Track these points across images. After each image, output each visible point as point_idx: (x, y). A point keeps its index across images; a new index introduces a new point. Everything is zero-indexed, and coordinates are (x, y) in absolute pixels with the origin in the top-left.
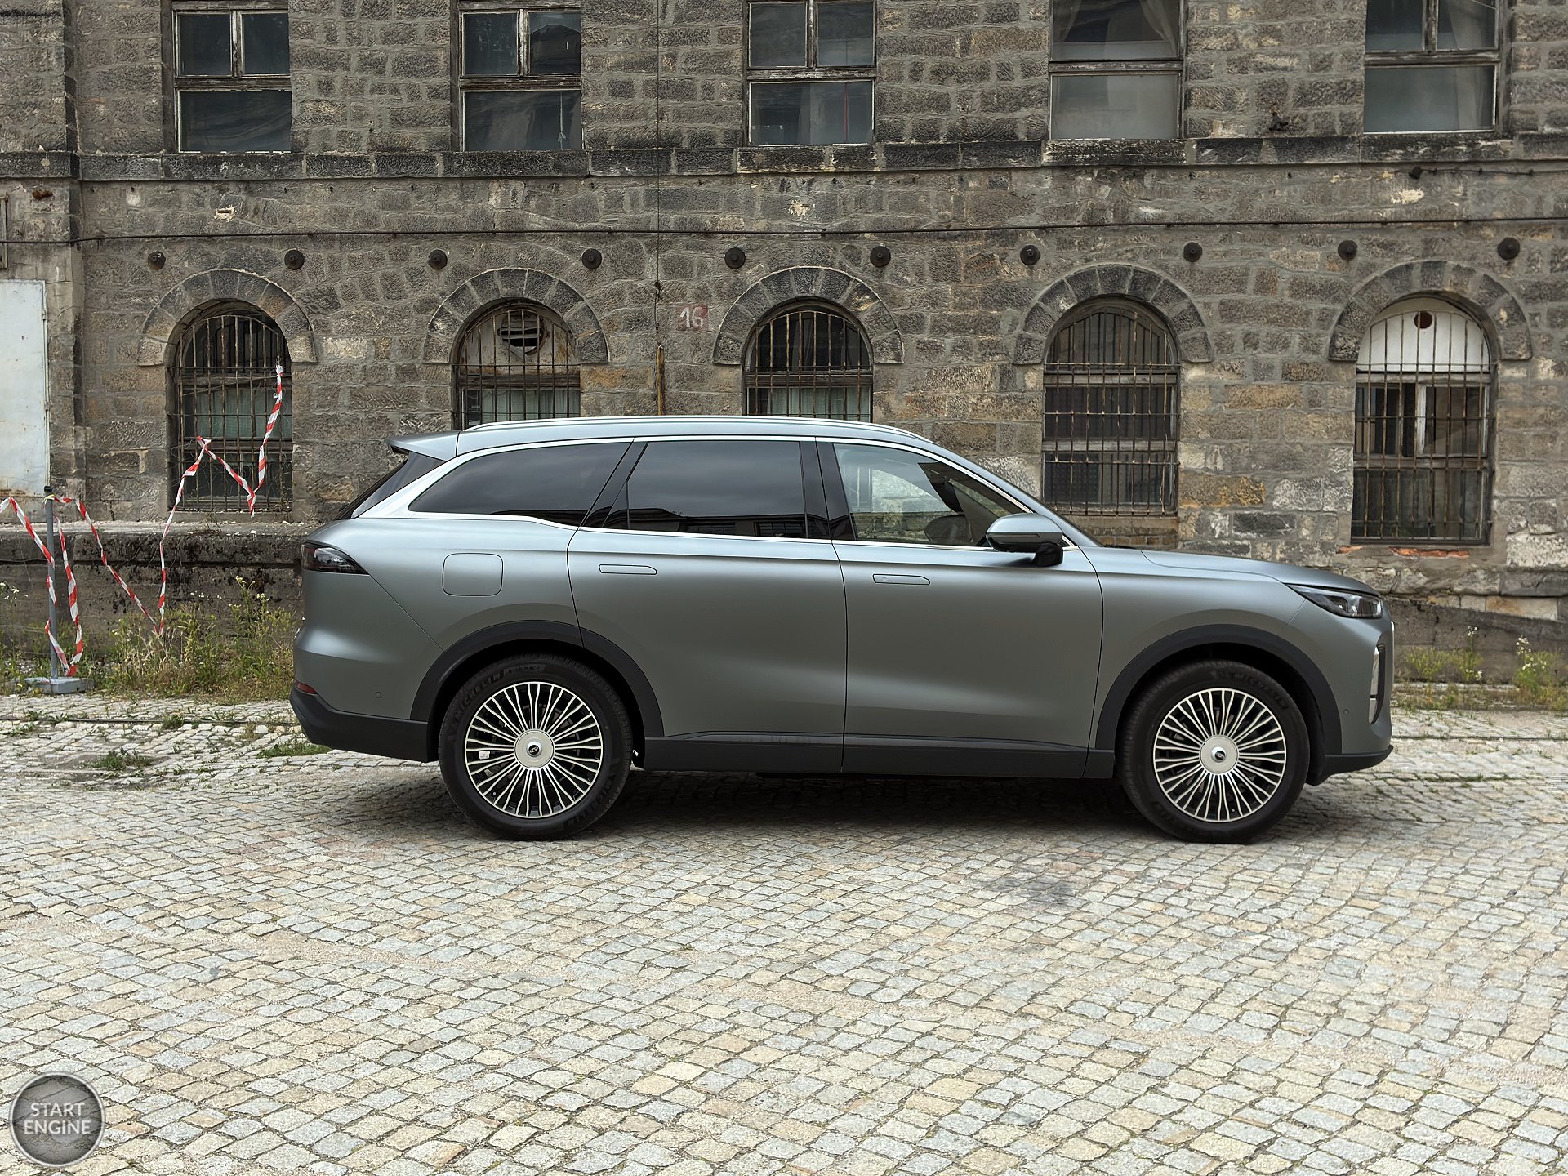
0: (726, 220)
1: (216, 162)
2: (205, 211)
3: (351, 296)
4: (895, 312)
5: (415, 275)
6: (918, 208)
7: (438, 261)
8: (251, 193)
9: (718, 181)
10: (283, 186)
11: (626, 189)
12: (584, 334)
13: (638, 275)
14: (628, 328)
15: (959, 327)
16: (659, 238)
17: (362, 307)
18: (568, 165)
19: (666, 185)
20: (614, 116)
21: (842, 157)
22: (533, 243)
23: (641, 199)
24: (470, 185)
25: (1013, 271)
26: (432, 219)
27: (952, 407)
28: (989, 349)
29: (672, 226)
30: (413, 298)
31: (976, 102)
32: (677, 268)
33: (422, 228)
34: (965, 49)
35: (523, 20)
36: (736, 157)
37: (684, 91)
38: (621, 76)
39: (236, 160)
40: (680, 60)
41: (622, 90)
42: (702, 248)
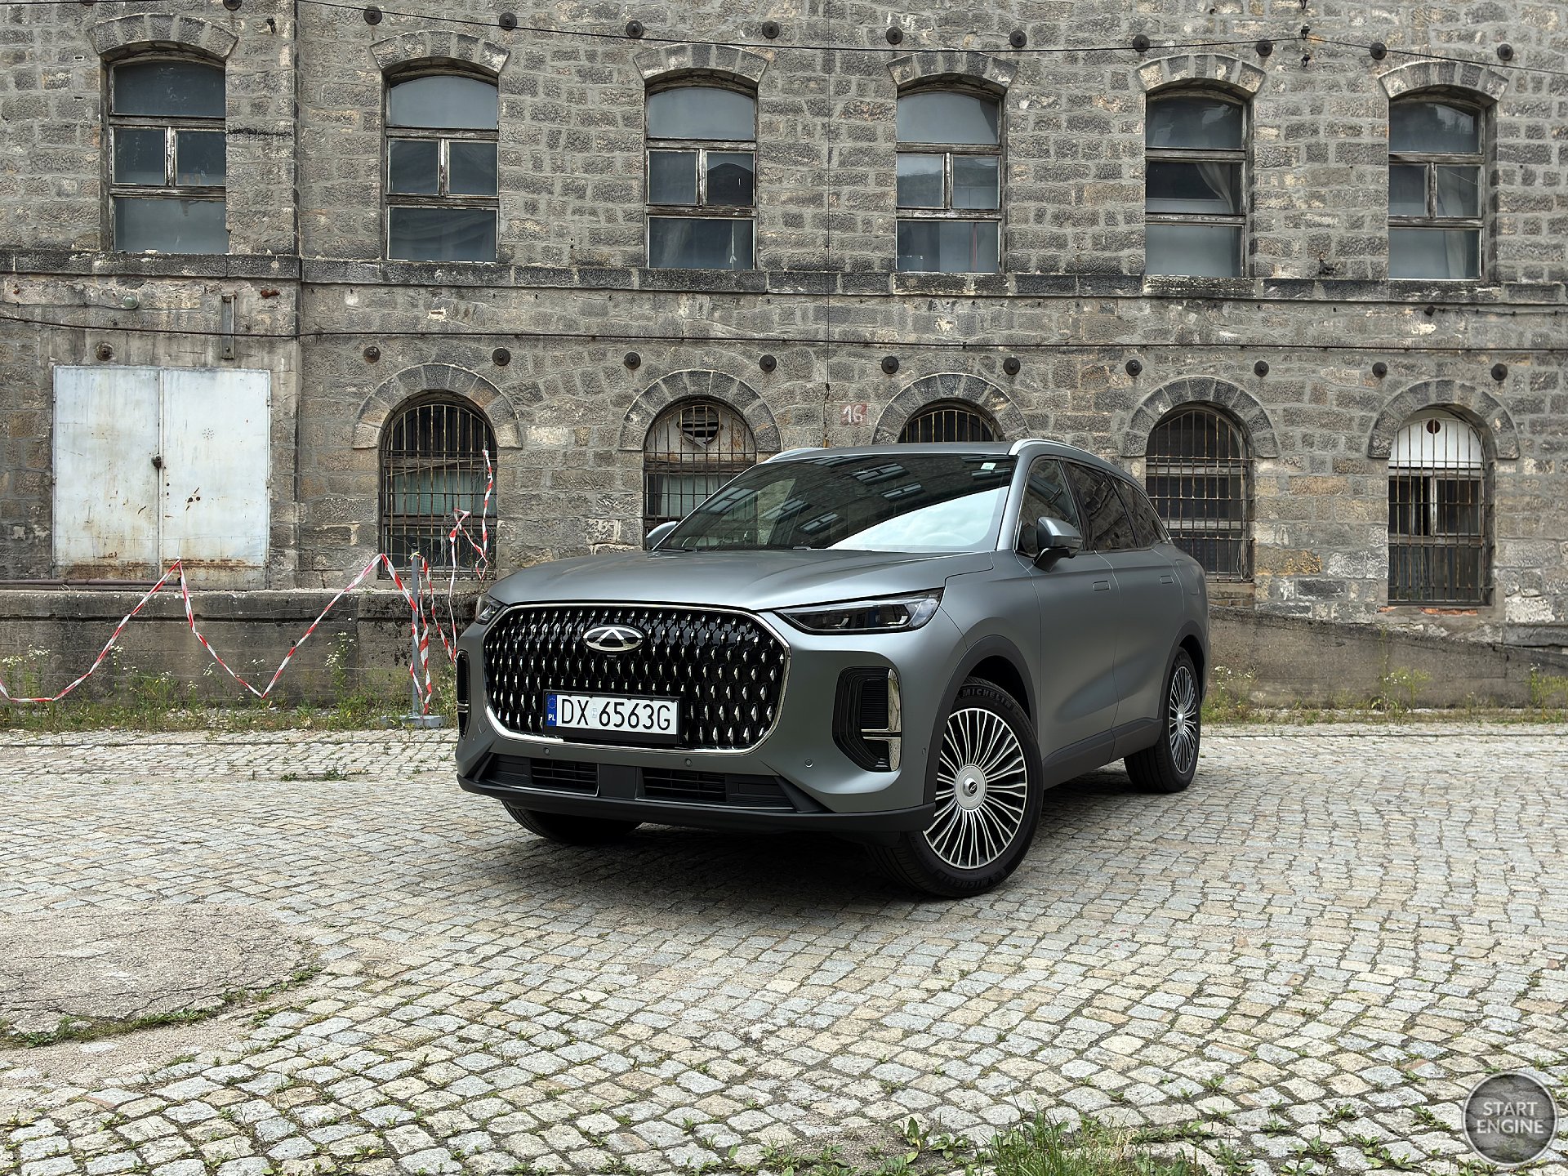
0: (883, 333)
1: (431, 269)
2: (419, 312)
3: (553, 390)
4: (1025, 412)
5: (611, 373)
6: (1042, 327)
7: (633, 362)
8: (462, 297)
9: (877, 300)
10: (492, 292)
11: (797, 305)
12: (761, 427)
14: (797, 423)
15: (1076, 425)
16: (827, 347)
17: (564, 400)
18: (748, 283)
19: (834, 303)
20: (786, 242)
21: (981, 284)
22: (717, 349)
23: (811, 314)
24: (662, 297)
25: (1120, 380)
26: (626, 326)
28: (1103, 444)
29: (837, 337)
30: (610, 393)
31: (1088, 243)
32: (841, 372)
33: (618, 332)
34: (1079, 199)
35: (702, 159)
36: (893, 281)
37: (846, 224)
38: (793, 209)
39: (451, 268)
40: (844, 198)
41: (794, 221)
42: (863, 357)
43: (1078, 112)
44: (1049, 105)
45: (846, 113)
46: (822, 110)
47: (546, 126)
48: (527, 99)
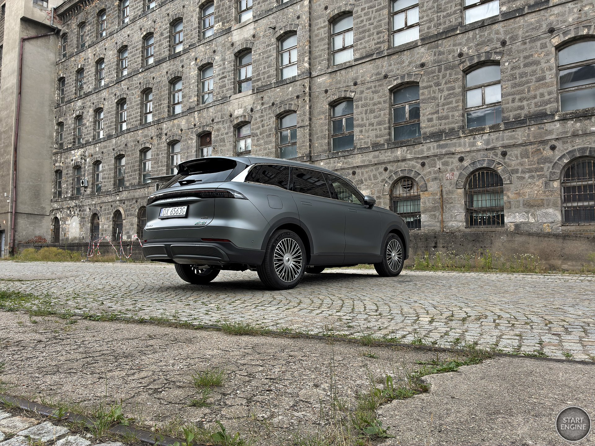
0: (458, 149)
1: (338, 153)
2: (335, 164)
3: (366, 180)
4: (509, 169)
5: (380, 173)
6: (515, 138)
7: (386, 169)
8: (345, 159)
9: (456, 139)
10: (352, 156)
11: (431, 145)
12: (421, 183)
13: (435, 167)
14: (432, 181)
15: (530, 171)
17: (369, 182)
18: (416, 141)
19: (442, 143)
20: (428, 127)
21: (491, 128)
22: (408, 162)
23: (436, 147)
24: (393, 149)
25: (547, 152)
26: (384, 159)
27: (529, 195)
28: (540, 177)
29: (444, 153)
30: (380, 179)
31: (533, 105)
32: (446, 164)
33: (382, 162)
34: (529, 91)
35: (407, 107)
36: (461, 132)
37: (446, 118)
38: (430, 116)
39: (342, 152)
40: (445, 110)
41: (430, 120)
42: (452, 158)
43: (527, 61)
44: (516, 62)
45: (446, 83)
46: (438, 84)
47: (364, 109)
48: (360, 102)
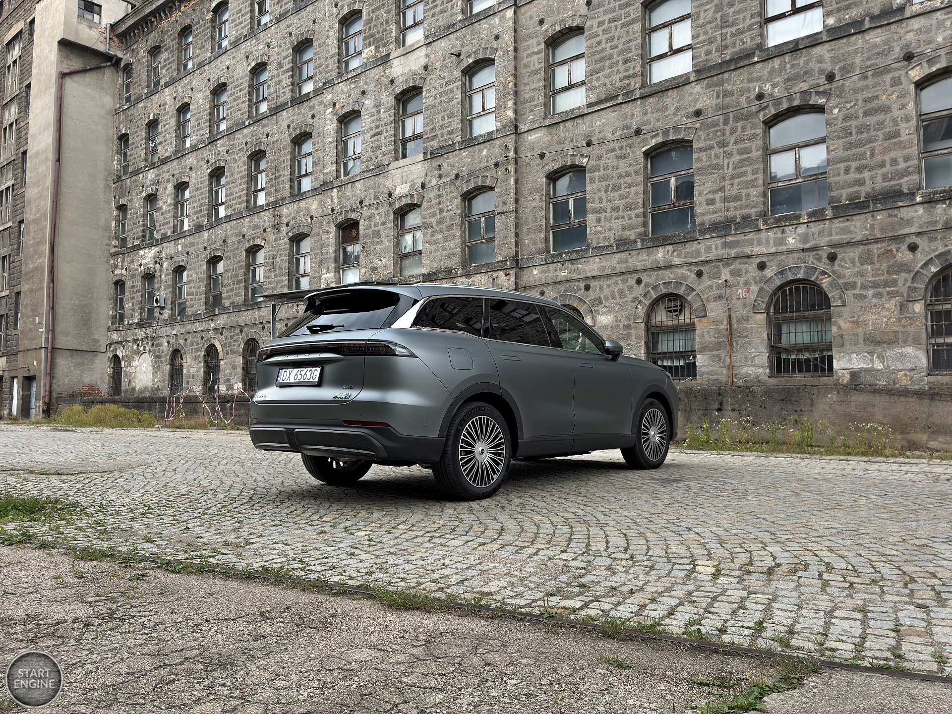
0: (757, 250)
1: (561, 254)
2: (557, 273)
3: (607, 299)
4: (841, 281)
5: (630, 288)
6: (851, 232)
7: (639, 282)
8: (572, 264)
9: (752, 234)
10: (583, 260)
11: (712, 243)
12: (697, 305)
13: (719, 278)
14: (714, 301)
15: (875, 285)
16: (726, 261)
17: (611, 303)
18: (689, 236)
19: (730, 239)
20: (708, 213)
21: (810, 215)
22: (675, 270)
23: (720, 246)
24: (651, 250)
25: (904, 255)
26: (636, 266)
27: (873, 324)
28: (892, 295)
29: (733, 256)
30: (630, 297)
31: (879, 179)
32: (736, 273)
33: (633, 269)
34: (872, 155)
35: (673, 181)
36: (761, 222)
37: (737, 198)
38: (710, 196)
39: (568, 253)
40: (735, 186)
41: (711, 202)
42: (746, 263)
43: (869, 106)
44: (851, 107)
45: (736, 142)
46: (723, 144)
47: (604, 184)
48: (597, 174)
